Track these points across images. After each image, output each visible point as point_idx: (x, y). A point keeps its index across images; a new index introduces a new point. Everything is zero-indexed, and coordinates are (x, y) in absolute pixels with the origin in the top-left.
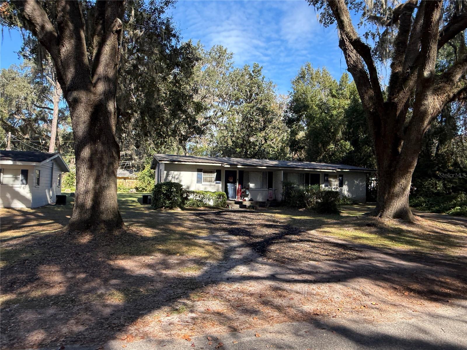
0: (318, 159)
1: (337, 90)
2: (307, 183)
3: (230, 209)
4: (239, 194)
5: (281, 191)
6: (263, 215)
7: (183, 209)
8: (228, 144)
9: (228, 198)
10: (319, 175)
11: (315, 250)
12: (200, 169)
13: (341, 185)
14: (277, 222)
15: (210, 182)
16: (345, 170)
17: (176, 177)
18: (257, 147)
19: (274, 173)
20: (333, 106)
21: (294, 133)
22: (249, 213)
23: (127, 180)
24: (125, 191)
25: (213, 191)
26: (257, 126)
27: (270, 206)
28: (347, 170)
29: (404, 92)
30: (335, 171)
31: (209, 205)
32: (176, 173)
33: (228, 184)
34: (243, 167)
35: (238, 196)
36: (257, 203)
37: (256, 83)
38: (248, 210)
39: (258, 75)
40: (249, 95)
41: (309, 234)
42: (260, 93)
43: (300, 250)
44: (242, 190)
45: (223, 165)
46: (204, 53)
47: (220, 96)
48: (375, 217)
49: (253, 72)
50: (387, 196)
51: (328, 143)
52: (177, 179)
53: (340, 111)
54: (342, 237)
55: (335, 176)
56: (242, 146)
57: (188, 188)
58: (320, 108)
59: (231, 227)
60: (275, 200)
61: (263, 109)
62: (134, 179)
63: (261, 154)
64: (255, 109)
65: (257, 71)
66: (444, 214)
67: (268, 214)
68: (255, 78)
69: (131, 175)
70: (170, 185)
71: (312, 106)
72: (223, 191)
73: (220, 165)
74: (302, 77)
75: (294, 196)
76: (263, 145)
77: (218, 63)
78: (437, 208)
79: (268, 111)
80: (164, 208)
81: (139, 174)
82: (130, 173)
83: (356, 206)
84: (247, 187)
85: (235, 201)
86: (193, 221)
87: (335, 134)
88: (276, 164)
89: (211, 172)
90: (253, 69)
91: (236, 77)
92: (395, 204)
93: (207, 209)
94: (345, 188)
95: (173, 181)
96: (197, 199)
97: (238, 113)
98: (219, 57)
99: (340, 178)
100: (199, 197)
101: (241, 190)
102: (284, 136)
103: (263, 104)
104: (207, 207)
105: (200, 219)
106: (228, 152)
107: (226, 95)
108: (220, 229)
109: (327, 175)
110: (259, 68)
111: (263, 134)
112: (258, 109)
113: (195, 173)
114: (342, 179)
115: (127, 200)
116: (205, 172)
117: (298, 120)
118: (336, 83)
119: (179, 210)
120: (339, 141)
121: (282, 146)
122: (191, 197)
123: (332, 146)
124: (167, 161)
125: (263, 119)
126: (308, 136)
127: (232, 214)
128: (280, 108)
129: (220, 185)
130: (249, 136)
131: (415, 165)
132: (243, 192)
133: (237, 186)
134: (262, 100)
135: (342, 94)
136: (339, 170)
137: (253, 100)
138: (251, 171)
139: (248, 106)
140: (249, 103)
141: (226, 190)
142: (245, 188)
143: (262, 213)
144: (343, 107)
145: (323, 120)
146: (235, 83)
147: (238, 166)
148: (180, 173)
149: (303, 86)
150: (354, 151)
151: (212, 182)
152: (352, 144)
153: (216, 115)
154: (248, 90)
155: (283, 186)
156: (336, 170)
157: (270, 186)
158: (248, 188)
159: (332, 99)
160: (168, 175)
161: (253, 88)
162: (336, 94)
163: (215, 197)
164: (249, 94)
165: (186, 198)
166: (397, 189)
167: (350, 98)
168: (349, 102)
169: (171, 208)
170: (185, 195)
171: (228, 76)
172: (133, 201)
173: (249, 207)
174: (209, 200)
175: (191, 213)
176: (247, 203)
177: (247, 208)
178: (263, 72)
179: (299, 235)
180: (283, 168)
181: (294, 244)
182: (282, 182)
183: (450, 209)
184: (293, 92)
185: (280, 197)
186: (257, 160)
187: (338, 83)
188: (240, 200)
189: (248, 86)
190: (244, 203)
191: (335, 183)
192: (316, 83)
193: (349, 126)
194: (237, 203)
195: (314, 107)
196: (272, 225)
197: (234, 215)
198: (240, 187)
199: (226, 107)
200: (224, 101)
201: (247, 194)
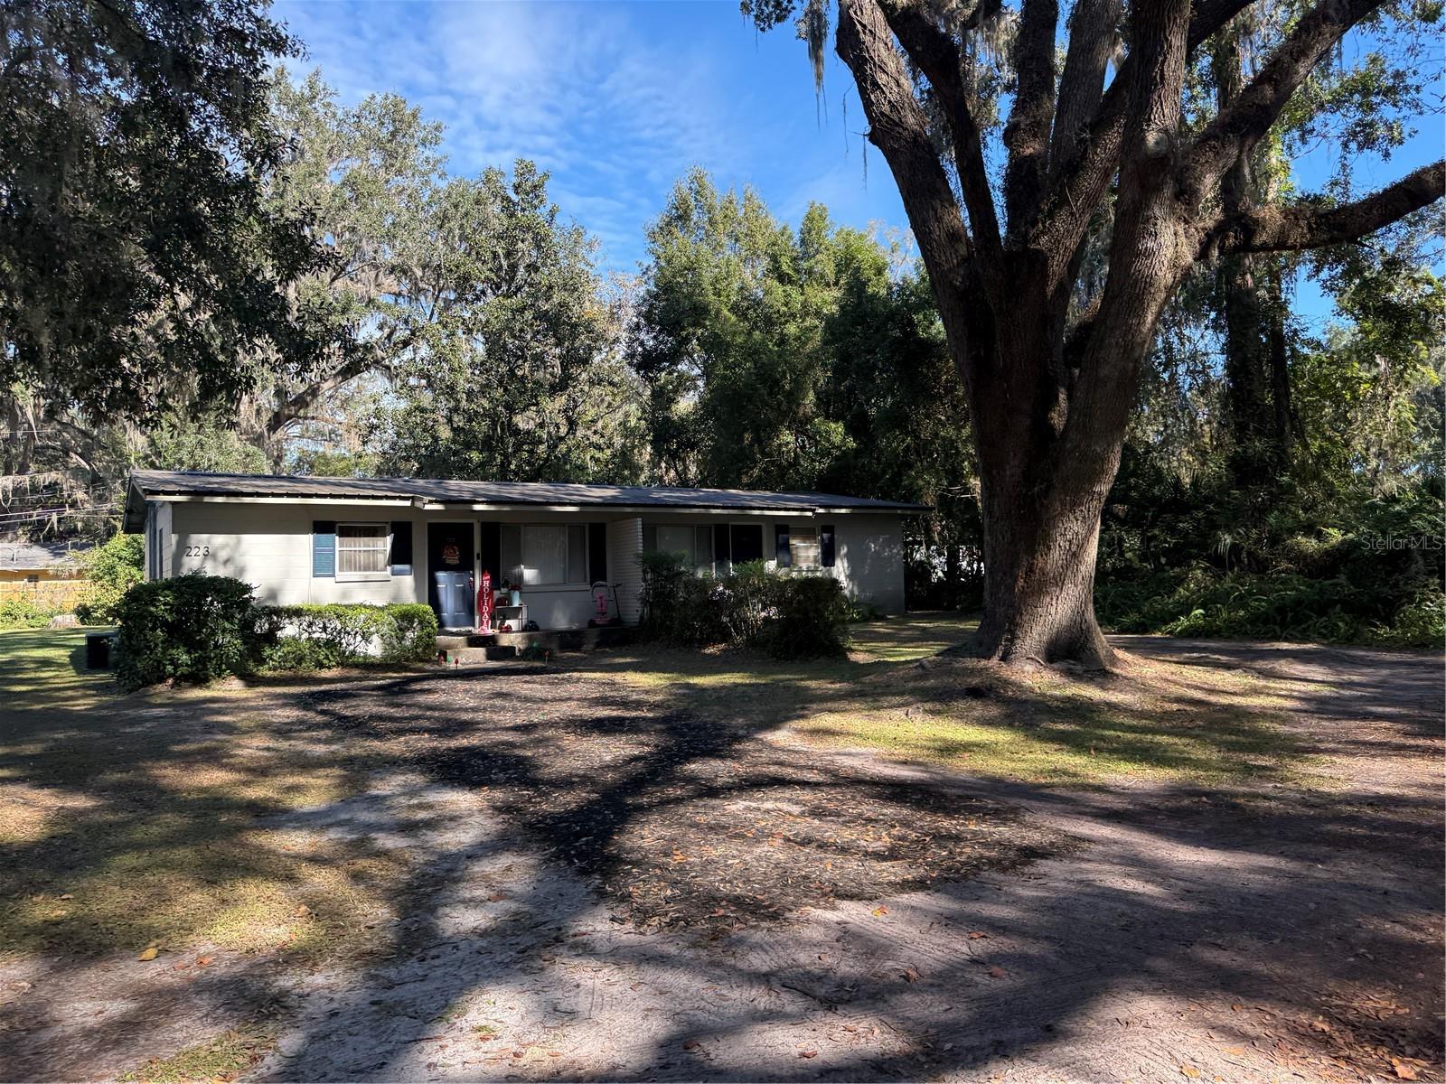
0: (745, 480)
1: (794, 259)
2: (721, 559)
3: (452, 666)
4: (486, 609)
5: (640, 588)
6: (578, 680)
7: (251, 680)
8: (436, 439)
9: (442, 624)
10: (759, 528)
11: (831, 831)
12: (323, 524)
13: (828, 558)
14: (638, 705)
15: (366, 568)
16: (837, 511)
17: (223, 555)
18: (542, 448)
19: (608, 528)
20: (785, 309)
21: (663, 398)
22: (528, 678)
23: (42, 583)
24: (33, 622)
25: (380, 604)
26: (540, 374)
27: (598, 645)
28: (843, 511)
29: (1072, 214)
30: (810, 514)
31: (366, 657)
32: (219, 539)
33: (441, 575)
34: (492, 508)
35: (482, 614)
36: (552, 634)
37: (529, 228)
38: (522, 665)
39: (536, 202)
40: (505, 267)
41: (771, 747)
42: (544, 265)
43: (772, 835)
44: (497, 594)
45: (418, 504)
46: (334, 115)
47: (399, 270)
48: (983, 663)
49: (517, 188)
50: (1021, 583)
51: (774, 429)
52: (226, 562)
53: (807, 324)
54: (902, 753)
55: (806, 529)
56: (487, 445)
57: (273, 595)
58: (743, 316)
59: (453, 744)
60: (618, 621)
61: (558, 316)
62: (71, 577)
63: (555, 470)
64: (529, 315)
65: (530, 189)
66: (1158, 635)
67: (598, 675)
68: (523, 210)
69: (58, 561)
70: (196, 587)
71: (718, 312)
72: (420, 600)
73: (408, 503)
74: (680, 217)
75: (684, 604)
76: (562, 439)
77: (392, 155)
78: (1134, 617)
79: (575, 326)
80: (170, 681)
81: (92, 556)
82: (56, 555)
83: (880, 627)
84: (513, 582)
85: (468, 634)
86: (282, 731)
87: (794, 397)
88: (614, 497)
89: (373, 532)
90: (515, 180)
91: (456, 206)
92: (1053, 612)
93: (355, 673)
94: (840, 570)
95: (210, 571)
96: (315, 636)
97: (469, 331)
98: (393, 135)
99: (825, 535)
100: (325, 629)
101: (490, 594)
102: (627, 415)
103: (556, 299)
104: (356, 666)
105: (320, 718)
106: (437, 464)
107: (424, 268)
108: (405, 760)
109: (784, 529)
110: (536, 178)
111: (561, 401)
112: (541, 316)
113: (305, 541)
114: (832, 539)
115: (20, 659)
116: (346, 532)
117: (675, 356)
118: (790, 237)
119: (231, 688)
120: (809, 420)
121: (624, 445)
122: (289, 630)
123: (787, 437)
124: (181, 493)
125: (558, 351)
126: (707, 408)
127: (461, 685)
128: (613, 318)
129: (408, 581)
130: (511, 409)
131: (1115, 471)
132: (500, 601)
133: (480, 581)
134: (551, 288)
135: (810, 272)
136: (821, 511)
137: (519, 289)
138: (526, 525)
139: (502, 307)
140: (507, 296)
141: (434, 600)
142: (506, 584)
143: (576, 675)
144: (818, 314)
145: (756, 352)
146: (454, 224)
147: (477, 507)
148: (239, 542)
149: (684, 244)
150: (856, 450)
151: (375, 569)
152: (850, 430)
153: (389, 337)
154: (500, 251)
155: (644, 572)
156: (813, 511)
157: (598, 572)
158: (518, 584)
159: (779, 289)
160: (183, 549)
161: (520, 244)
162: (791, 272)
163: (387, 623)
164: (505, 264)
165: (270, 638)
166: (1056, 556)
167: (836, 284)
168: (837, 293)
169: (199, 680)
170: (261, 626)
171: (426, 199)
172: (46, 663)
173: (525, 654)
174: (366, 637)
175: (285, 696)
176: (513, 639)
177: (518, 659)
178: (551, 192)
179: (737, 756)
180: (640, 510)
181: (737, 806)
182: (637, 556)
183: (1174, 618)
184: (653, 265)
185: (634, 611)
186: (546, 486)
187: (797, 237)
188: (490, 632)
189: (500, 237)
190: (505, 640)
191: (807, 554)
192: (725, 240)
193: (840, 372)
194: (474, 641)
195: (725, 312)
196: (621, 720)
197: (466, 691)
198: (487, 583)
199: (424, 311)
200: (420, 290)
201: (516, 604)
